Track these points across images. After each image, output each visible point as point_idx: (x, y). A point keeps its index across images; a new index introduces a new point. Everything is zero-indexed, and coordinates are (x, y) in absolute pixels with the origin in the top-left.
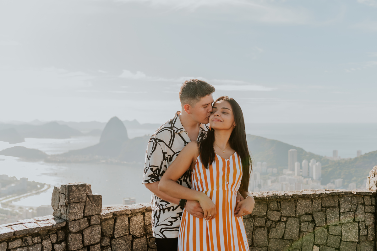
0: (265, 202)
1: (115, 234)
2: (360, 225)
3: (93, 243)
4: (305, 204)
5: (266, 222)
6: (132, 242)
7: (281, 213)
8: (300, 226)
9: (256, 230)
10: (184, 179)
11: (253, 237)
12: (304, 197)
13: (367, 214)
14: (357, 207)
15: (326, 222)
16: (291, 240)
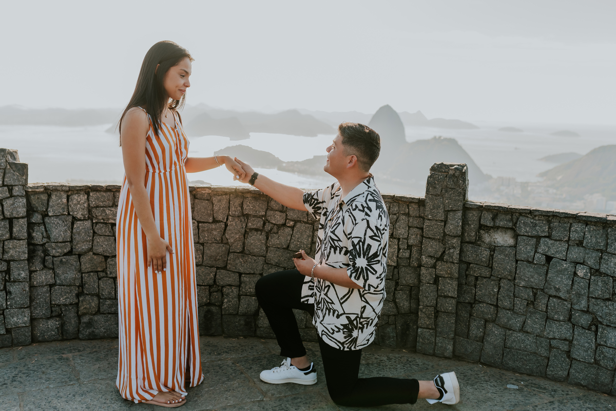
0: (264, 199)
1: (50, 211)
2: (400, 243)
3: (17, 216)
5: (264, 224)
6: (73, 224)
7: (287, 215)
8: (313, 236)
9: (250, 234)
11: (244, 241)
13: (411, 229)
14: (398, 218)
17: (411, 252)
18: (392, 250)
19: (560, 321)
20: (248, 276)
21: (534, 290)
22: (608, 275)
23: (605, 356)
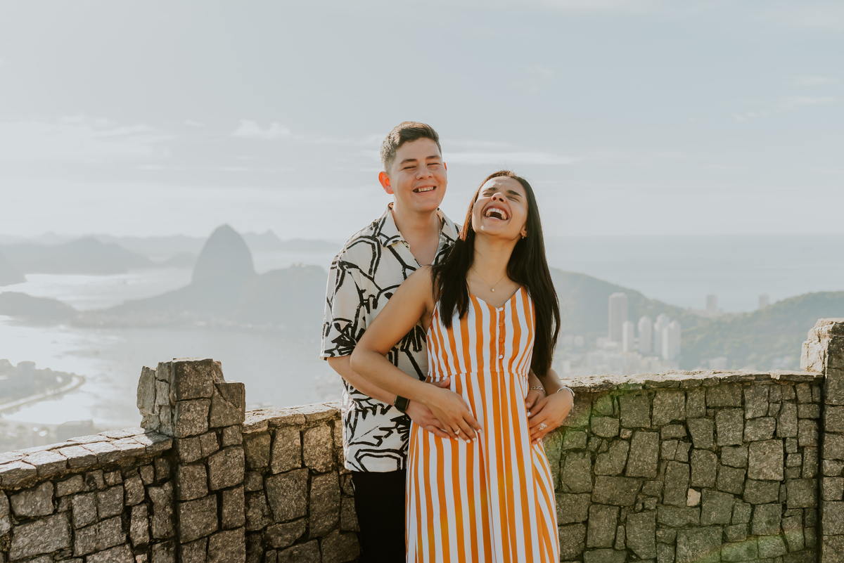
0: (586, 399)
1: (274, 465)
2: (787, 444)
3: (230, 484)
4: (670, 401)
5: (588, 439)
6: (309, 483)
7: (620, 421)
8: (660, 449)
9: (567, 458)
10: (402, 347)
11: (560, 472)
12: (668, 387)
13: (801, 421)
14: (781, 407)
15: (715, 440)
16: (642, 477)
17: (803, 456)
18: (776, 457)
20: (566, 527)
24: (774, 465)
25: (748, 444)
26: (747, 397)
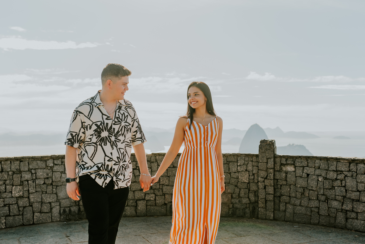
2: (250, 173)
13: (254, 167)
14: (248, 163)
17: (254, 176)
18: (246, 176)
19: (314, 200)
21: (304, 188)
22: (330, 179)
23: (332, 212)
24: (246, 178)
25: (239, 172)
26: (238, 159)
